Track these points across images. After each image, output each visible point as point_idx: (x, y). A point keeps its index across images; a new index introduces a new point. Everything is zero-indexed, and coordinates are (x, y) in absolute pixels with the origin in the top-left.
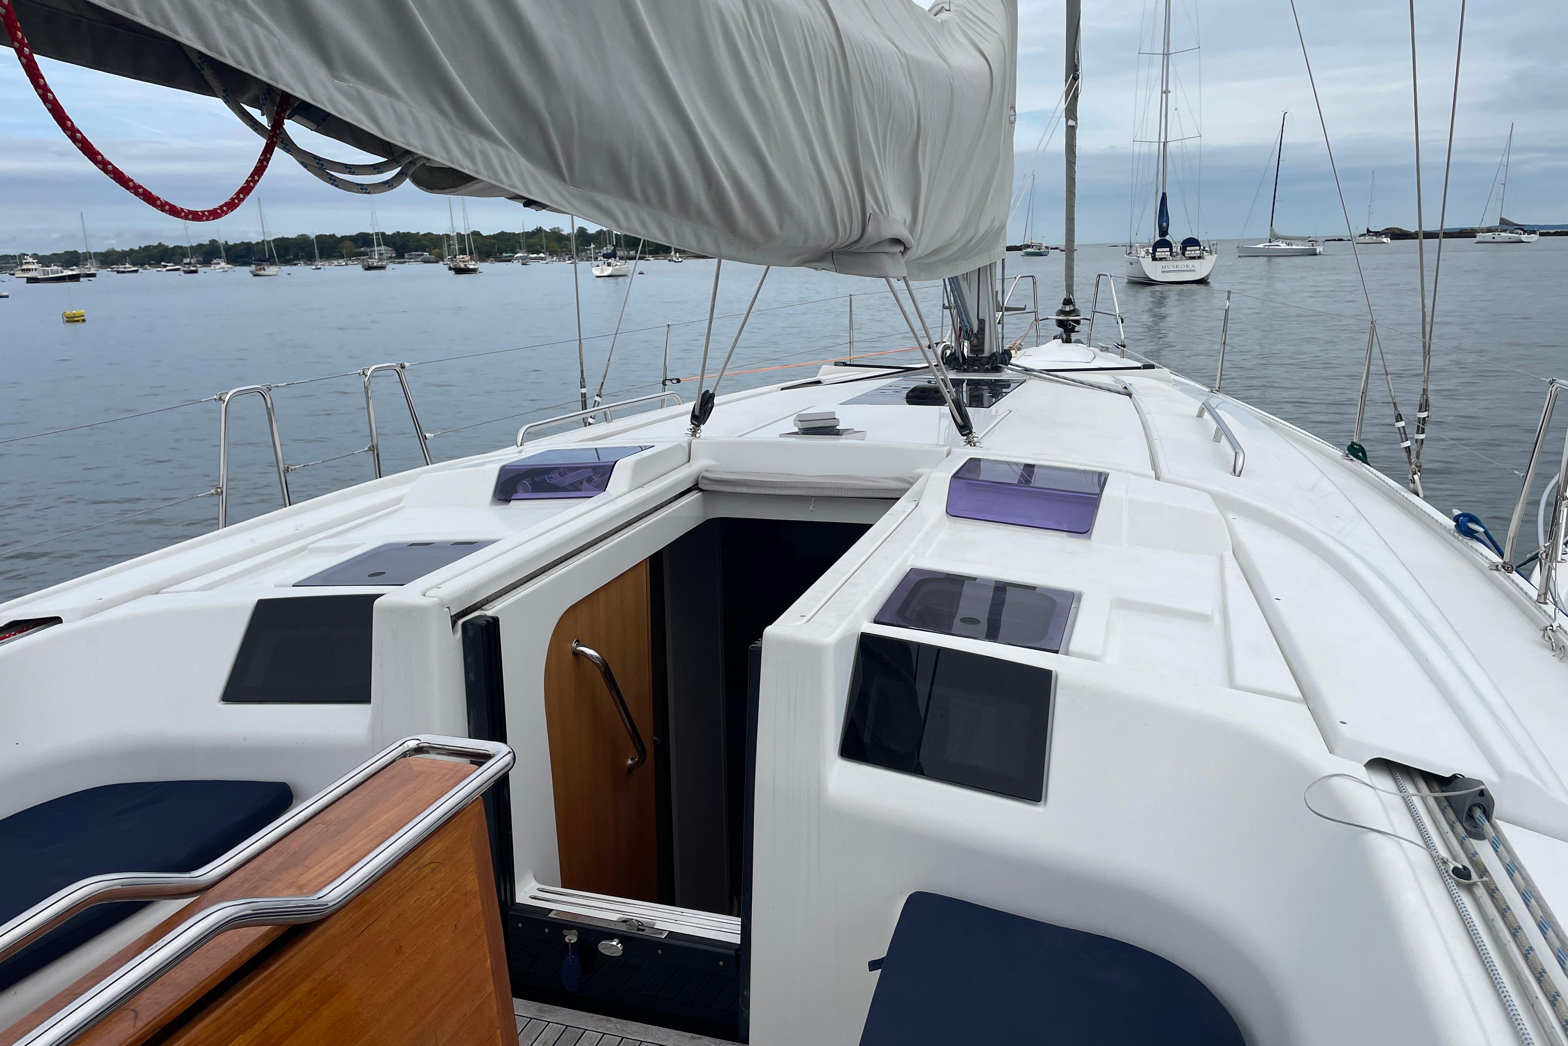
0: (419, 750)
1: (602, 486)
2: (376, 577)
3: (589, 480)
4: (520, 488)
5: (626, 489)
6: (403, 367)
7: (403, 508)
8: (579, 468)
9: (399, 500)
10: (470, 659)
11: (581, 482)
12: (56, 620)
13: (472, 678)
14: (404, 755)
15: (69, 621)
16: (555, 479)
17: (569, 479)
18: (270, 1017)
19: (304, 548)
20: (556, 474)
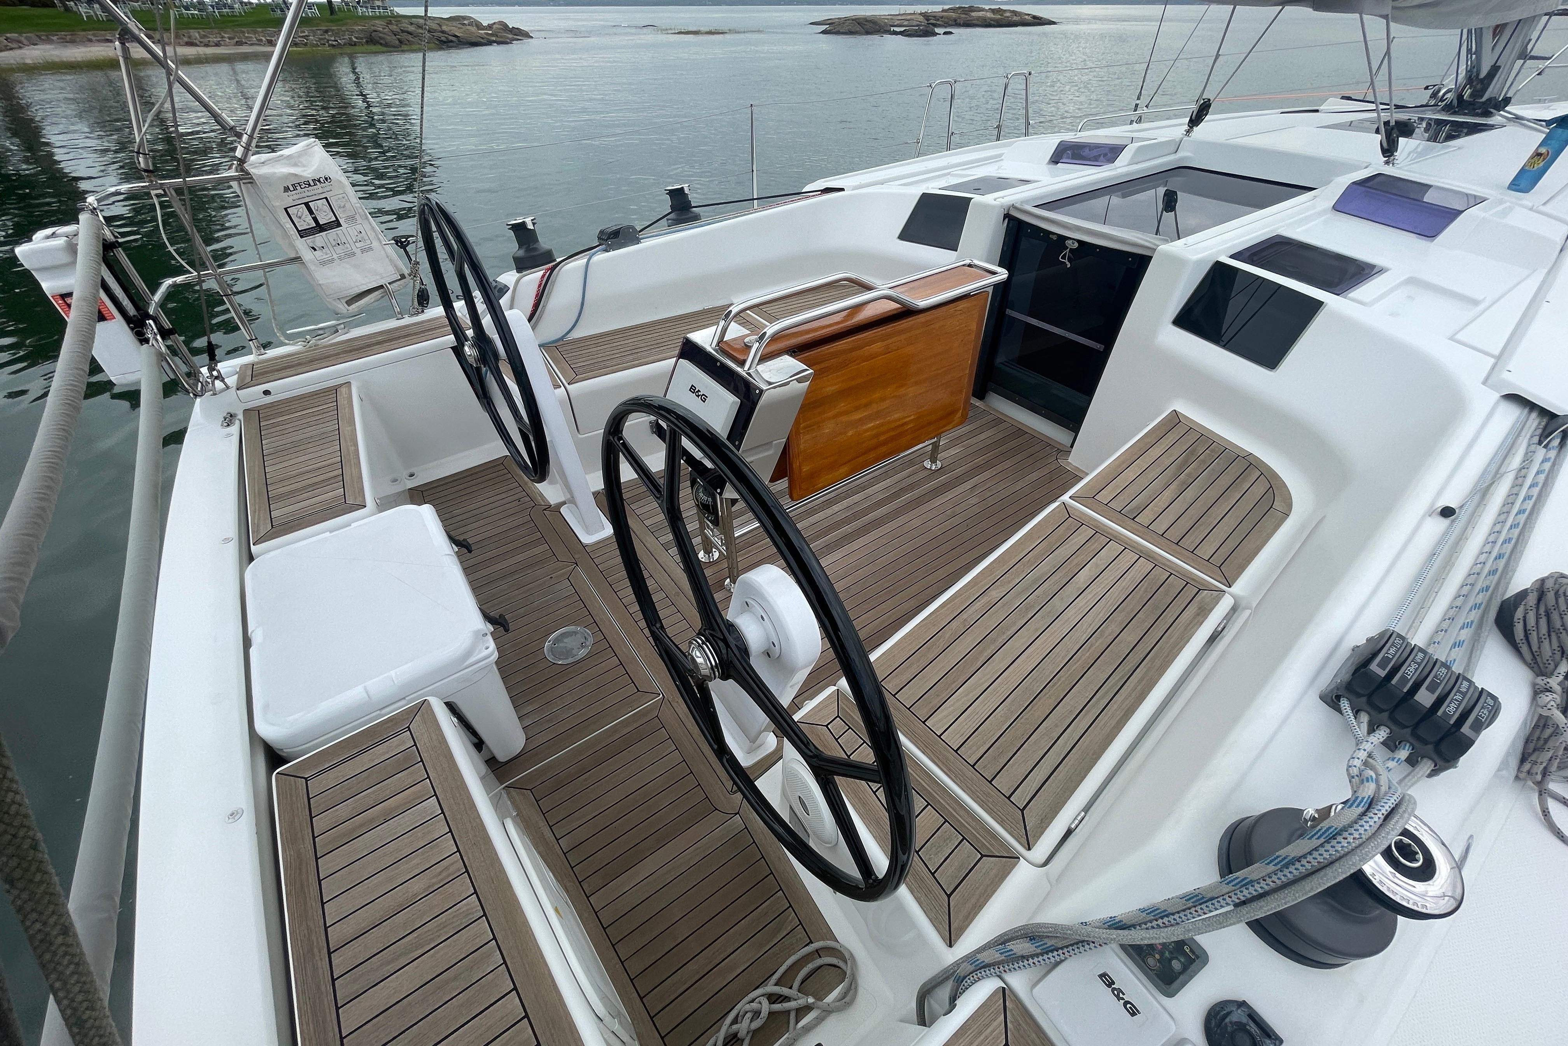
0: (970, 266)
1: (1112, 160)
2: (977, 190)
3: (1105, 155)
4: (1065, 155)
5: (1126, 164)
6: (1030, 74)
7: (1002, 160)
8: (1102, 147)
9: (1001, 155)
10: (1007, 238)
11: (1100, 155)
12: (842, 190)
13: (1005, 249)
14: (964, 265)
15: (847, 191)
16: (1086, 152)
17: (1095, 153)
18: (890, 341)
19: (949, 174)
20: (1087, 150)
